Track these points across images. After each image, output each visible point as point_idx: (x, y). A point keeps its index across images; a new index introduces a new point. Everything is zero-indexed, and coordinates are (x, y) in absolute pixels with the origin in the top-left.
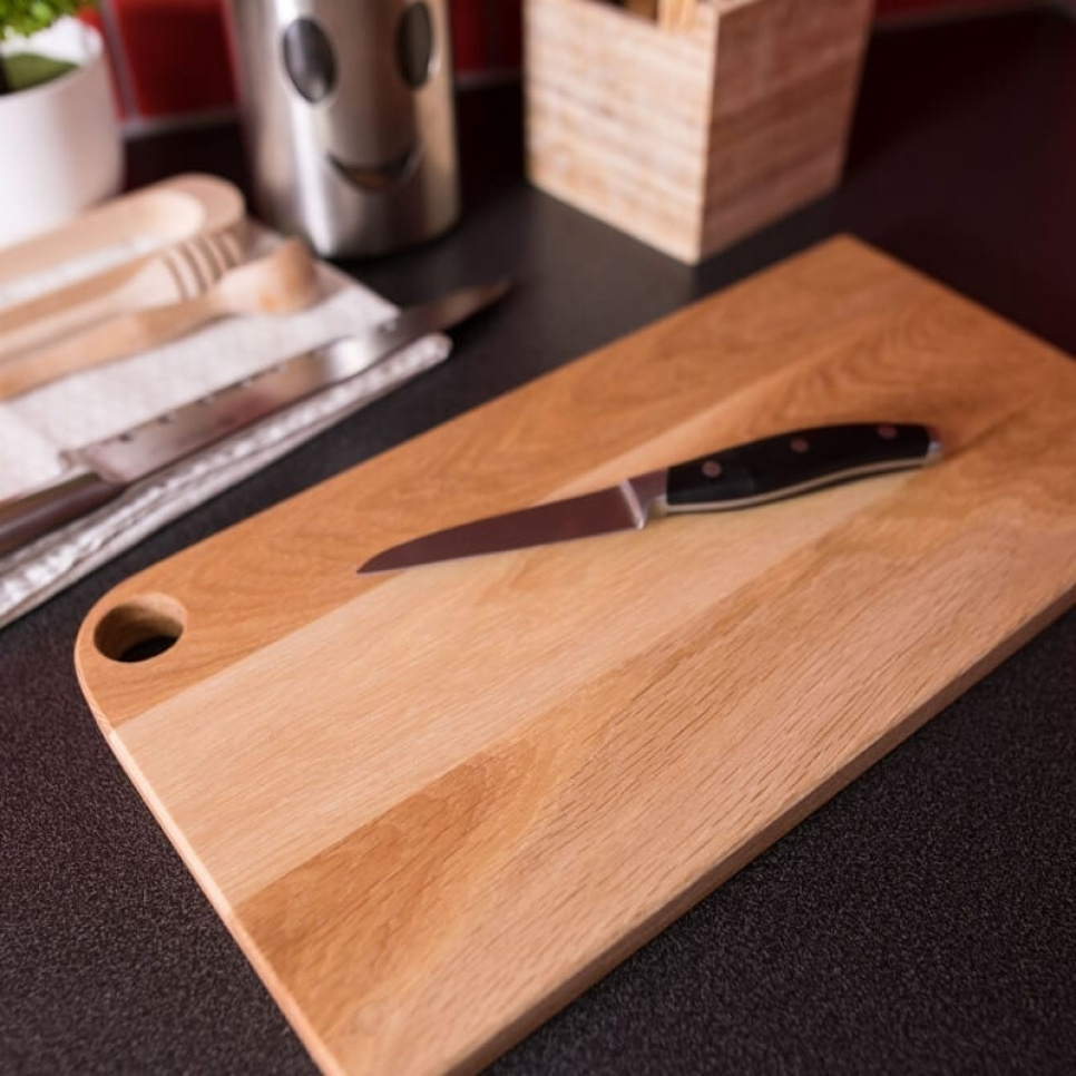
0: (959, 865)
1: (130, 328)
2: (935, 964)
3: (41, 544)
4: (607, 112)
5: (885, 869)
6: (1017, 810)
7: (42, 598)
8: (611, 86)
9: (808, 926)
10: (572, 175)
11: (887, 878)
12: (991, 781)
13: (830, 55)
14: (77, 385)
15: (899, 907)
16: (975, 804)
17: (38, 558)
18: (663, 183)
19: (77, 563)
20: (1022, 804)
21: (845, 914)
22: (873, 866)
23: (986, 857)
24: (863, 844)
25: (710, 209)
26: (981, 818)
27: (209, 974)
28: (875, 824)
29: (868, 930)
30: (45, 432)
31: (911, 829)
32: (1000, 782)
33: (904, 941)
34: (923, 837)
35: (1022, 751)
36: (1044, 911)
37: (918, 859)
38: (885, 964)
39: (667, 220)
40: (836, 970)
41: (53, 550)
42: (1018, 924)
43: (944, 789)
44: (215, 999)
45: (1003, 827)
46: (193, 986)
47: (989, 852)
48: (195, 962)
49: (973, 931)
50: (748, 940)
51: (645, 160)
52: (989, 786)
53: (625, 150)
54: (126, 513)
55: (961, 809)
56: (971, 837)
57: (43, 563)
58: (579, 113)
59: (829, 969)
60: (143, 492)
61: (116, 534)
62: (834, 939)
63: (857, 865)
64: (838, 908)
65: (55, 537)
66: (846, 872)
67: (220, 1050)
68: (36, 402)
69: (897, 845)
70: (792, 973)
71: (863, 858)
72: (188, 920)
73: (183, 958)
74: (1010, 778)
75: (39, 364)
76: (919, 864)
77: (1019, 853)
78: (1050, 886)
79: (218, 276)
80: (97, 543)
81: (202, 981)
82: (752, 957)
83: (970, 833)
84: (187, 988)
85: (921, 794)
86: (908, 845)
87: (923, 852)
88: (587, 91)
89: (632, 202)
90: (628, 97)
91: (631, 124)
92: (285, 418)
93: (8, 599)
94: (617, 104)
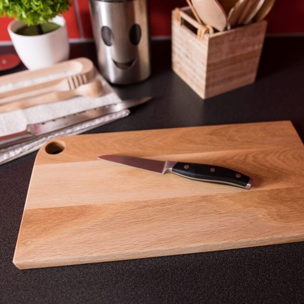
0: (192, 277)
2: (173, 301)
3: (15, 146)
5: (173, 274)
6: (214, 267)
7: (11, 160)
9: (147, 283)
10: (180, 70)
11: (172, 276)
14: (40, 108)
15: (171, 284)
16: (204, 262)
17: (13, 150)
18: (197, 77)
19: (21, 153)
20: (216, 265)
21: (157, 282)
22: (170, 272)
23: (200, 277)
24: (170, 266)
25: (207, 86)
26: (204, 267)
27: (9, 257)
28: (176, 261)
29: (161, 288)
30: (28, 119)
31: (184, 265)
32: (213, 258)
33: (168, 293)
34: (186, 267)
36: (207, 295)
37: (182, 273)
38: (161, 297)
39: (198, 87)
40: (148, 295)
41: (17, 148)
42: (199, 296)
44: (8, 263)
45: (208, 270)
46: (5, 259)
47: (201, 276)
48: (7, 254)
49: (187, 295)
50: (130, 282)
52: (210, 259)
55: (199, 263)
56: (199, 271)
59: (146, 295)
60: (41, 138)
61: (32, 147)
62: (151, 287)
63: (166, 270)
64: (156, 280)
65: (18, 145)
66: (163, 271)
67: (4, 275)
68: (29, 110)
69: (179, 268)
70: (137, 293)
72: (10, 243)
73: (5, 252)
74: (217, 258)
75: (32, 101)
76: (181, 274)
77: (209, 278)
78: (213, 289)
80: (27, 149)
81: (7, 258)
82: (129, 286)
83: (199, 270)
84: (3, 259)
86: (181, 269)
88: (183, 50)
89: (192, 80)
90: (191, 54)
91: (192, 60)
92: (82, 125)
93: (3, 158)
94: (190, 55)
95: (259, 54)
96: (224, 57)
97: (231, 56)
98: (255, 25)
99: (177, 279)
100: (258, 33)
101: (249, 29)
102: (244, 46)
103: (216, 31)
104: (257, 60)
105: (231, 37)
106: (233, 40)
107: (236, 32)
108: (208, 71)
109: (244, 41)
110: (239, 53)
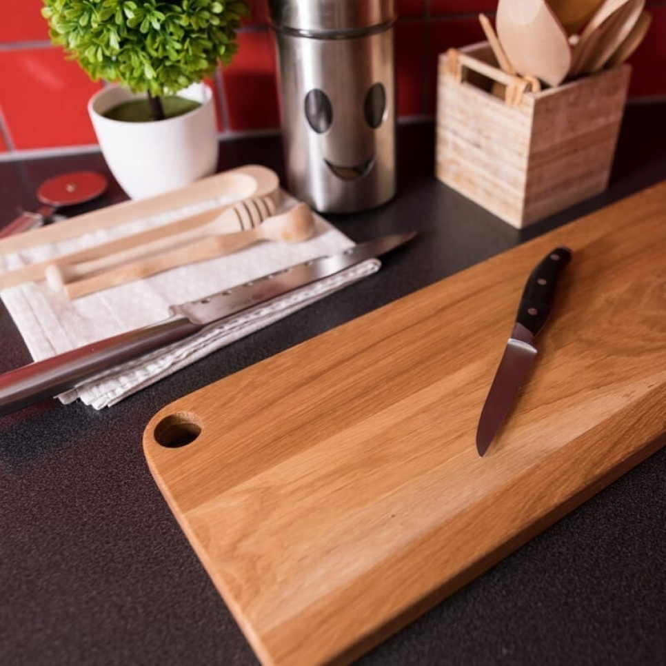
0: (613, 557)
1: (213, 244)
2: (592, 606)
3: (156, 353)
4: (478, 146)
5: (574, 556)
6: (650, 532)
7: (154, 381)
8: (480, 132)
9: (528, 581)
10: (458, 176)
12: (638, 516)
13: (601, 121)
14: (182, 272)
15: (578, 575)
16: (627, 527)
17: (154, 360)
18: (504, 185)
19: (173, 364)
20: (653, 529)
21: (549, 577)
22: (568, 554)
23: (629, 555)
24: (563, 542)
25: (527, 201)
26: (629, 534)
28: (572, 533)
29: (559, 586)
30: (164, 296)
31: (590, 537)
32: (642, 517)
33: (578, 593)
34: (597, 541)
35: (657, 502)
36: (656, 585)
37: (592, 553)
38: (566, 603)
39: (506, 204)
41: (161, 356)
42: (640, 590)
43: (612, 518)
45: (640, 540)
47: (631, 552)
49: (616, 592)
50: (495, 584)
51: (496, 172)
52: (636, 518)
53: (486, 166)
54: (201, 340)
55: (619, 530)
56: (623, 543)
57: (156, 363)
58: (462, 144)
59: (536, 603)
60: (211, 330)
61: (195, 351)
62: (541, 589)
63: (559, 553)
64: (545, 572)
65: (163, 350)
66: (553, 555)
68: (160, 279)
69: (582, 544)
71: (563, 550)
74: (649, 515)
75: (165, 260)
76: (592, 555)
77: (647, 554)
78: (660, 572)
79: (261, 220)
80: (184, 355)
83: (622, 541)
85: (599, 519)
86: (588, 545)
87: (595, 549)
88: (468, 133)
89: (489, 194)
90: (488, 138)
91: (490, 152)
92: (289, 297)
93: (136, 380)
94: (483, 142)
95: (615, 131)
96: (558, 140)
97: (571, 135)
98: (610, 73)
99: (586, 565)
100: (617, 88)
101: (603, 81)
102: (592, 116)
103: (544, 86)
104: (611, 144)
105: (572, 98)
106: (574, 104)
107: (580, 87)
108: (530, 170)
109: (593, 105)
110: (583, 130)
